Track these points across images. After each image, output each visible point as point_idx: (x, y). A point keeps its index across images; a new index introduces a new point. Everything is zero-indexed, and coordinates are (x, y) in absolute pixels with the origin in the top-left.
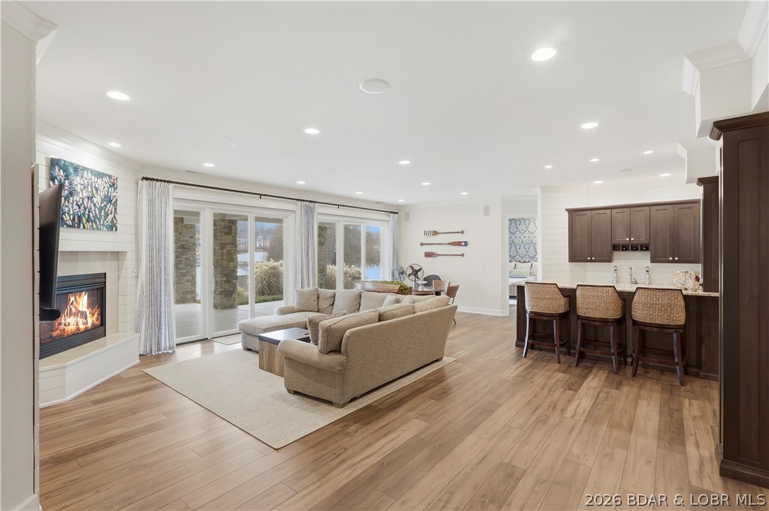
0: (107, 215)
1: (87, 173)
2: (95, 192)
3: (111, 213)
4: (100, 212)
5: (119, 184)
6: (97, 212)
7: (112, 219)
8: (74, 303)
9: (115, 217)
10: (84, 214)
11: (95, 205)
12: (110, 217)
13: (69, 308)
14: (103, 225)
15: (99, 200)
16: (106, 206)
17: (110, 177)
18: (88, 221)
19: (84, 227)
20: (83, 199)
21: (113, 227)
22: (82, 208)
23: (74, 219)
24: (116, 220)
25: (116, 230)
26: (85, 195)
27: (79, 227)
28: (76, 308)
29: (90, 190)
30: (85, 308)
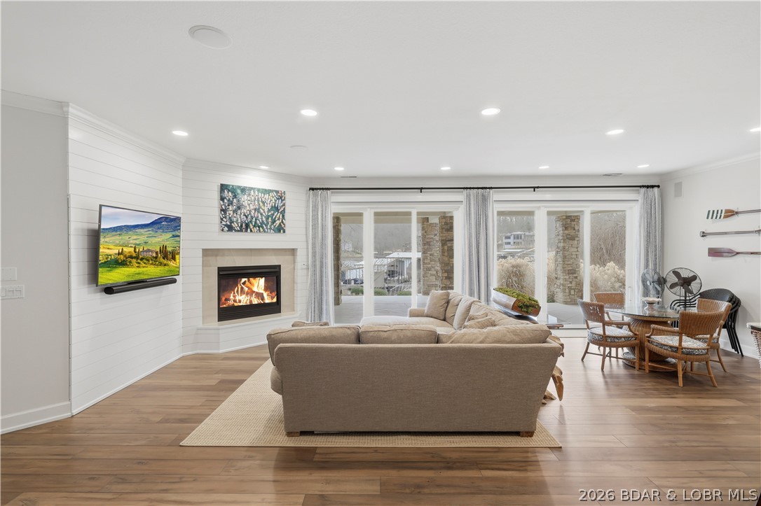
0: (274, 221)
1: (254, 192)
2: (261, 204)
3: (279, 219)
4: (267, 218)
5: (288, 196)
6: (264, 219)
7: (280, 224)
8: (247, 283)
9: (282, 222)
10: (251, 222)
11: (261, 214)
12: (278, 222)
13: (240, 287)
14: (271, 229)
15: (266, 210)
16: (273, 215)
17: (277, 192)
18: (254, 226)
19: (251, 231)
20: (250, 211)
21: (280, 229)
22: (249, 217)
23: (241, 226)
24: (284, 225)
25: (284, 232)
26: (252, 207)
27: (246, 231)
28: (249, 288)
29: (256, 203)
30: (261, 291)
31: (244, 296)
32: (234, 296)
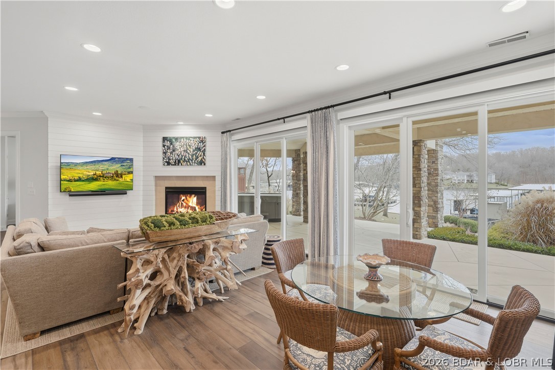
0: (197, 158)
1: (184, 139)
2: (188, 147)
3: (201, 156)
4: (192, 156)
5: (208, 140)
6: (190, 156)
7: (202, 159)
8: (185, 200)
9: (203, 158)
10: (181, 159)
11: (188, 154)
12: (200, 158)
13: (180, 203)
14: (195, 163)
15: (192, 151)
16: (197, 153)
17: (199, 138)
18: (184, 162)
19: (181, 165)
20: (181, 152)
21: (202, 163)
22: (180, 156)
23: (175, 162)
24: (205, 159)
25: (205, 164)
26: (182, 149)
27: (178, 165)
28: (186, 204)
29: (185, 147)
30: (194, 205)
31: (183, 209)
32: (177, 209)
